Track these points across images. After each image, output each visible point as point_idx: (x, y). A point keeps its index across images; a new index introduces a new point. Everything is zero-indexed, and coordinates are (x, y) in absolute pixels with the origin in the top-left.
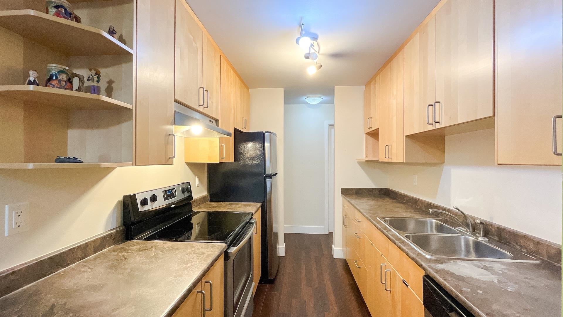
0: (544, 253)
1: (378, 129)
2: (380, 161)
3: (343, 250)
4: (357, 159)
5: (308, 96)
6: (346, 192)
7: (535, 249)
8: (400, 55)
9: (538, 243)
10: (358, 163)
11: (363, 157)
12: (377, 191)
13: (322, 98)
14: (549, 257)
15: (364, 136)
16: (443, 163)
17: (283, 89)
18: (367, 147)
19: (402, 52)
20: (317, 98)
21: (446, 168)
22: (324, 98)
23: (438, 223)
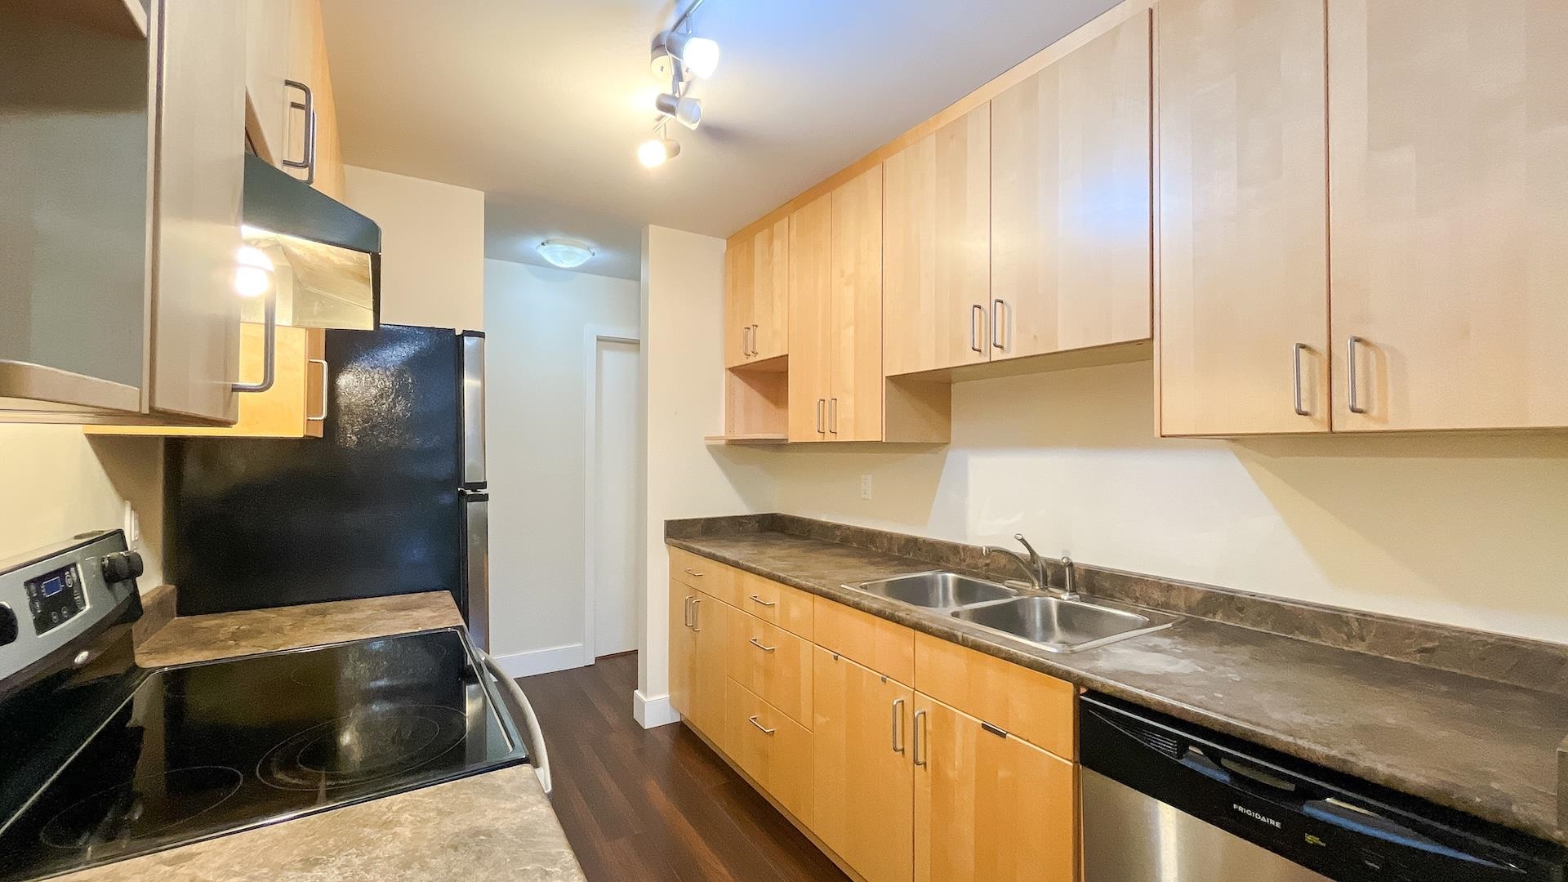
0: (1182, 604)
1: (784, 358)
2: (790, 441)
3: (671, 700)
4: (706, 438)
5: (551, 237)
6: (679, 532)
7: (1163, 599)
8: (871, 176)
9: (1168, 587)
10: (708, 449)
11: (720, 430)
12: (753, 522)
13: (594, 254)
14: (1190, 609)
15: (723, 376)
16: (947, 443)
17: (482, 194)
18: (730, 405)
19: (876, 170)
20: (579, 251)
21: (953, 455)
22: (601, 255)
23: (961, 579)
